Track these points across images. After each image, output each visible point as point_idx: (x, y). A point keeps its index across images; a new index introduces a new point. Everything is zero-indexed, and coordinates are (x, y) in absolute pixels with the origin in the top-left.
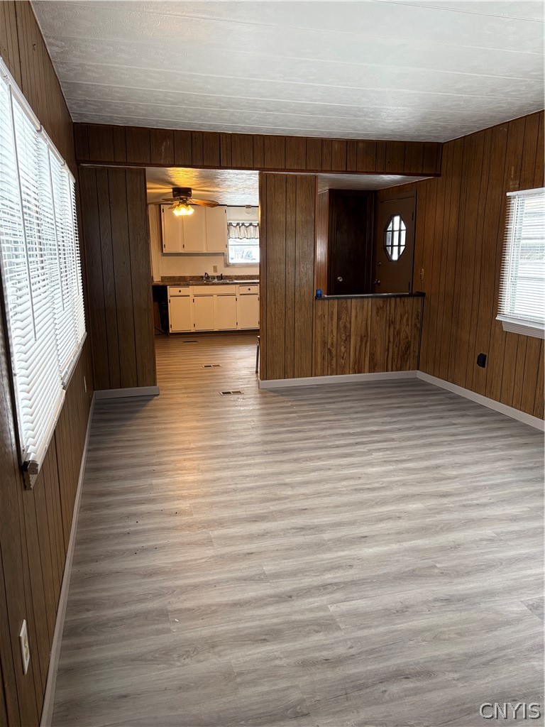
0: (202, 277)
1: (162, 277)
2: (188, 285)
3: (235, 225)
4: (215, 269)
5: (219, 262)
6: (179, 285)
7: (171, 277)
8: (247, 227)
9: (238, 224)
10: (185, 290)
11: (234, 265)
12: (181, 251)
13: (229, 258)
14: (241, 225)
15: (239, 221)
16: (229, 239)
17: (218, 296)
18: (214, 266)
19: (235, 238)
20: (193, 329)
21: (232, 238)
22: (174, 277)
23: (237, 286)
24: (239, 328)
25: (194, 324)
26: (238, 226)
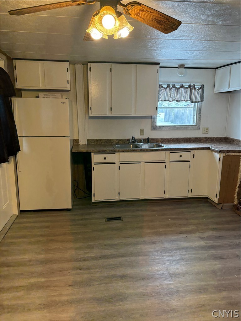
0: (128, 140)
1: (88, 140)
2: (113, 152)
3: (166, 87)
4: (142, 132)
5: (146, 125)
6: (104, 152)
7: (97, 140)
8: (178, 89)
9: (169, 86)
10: (110, 158)
11: (161, 127)
12: (108, 114)
13: (156, 121)
14: (171, 86)
15: (170, 82)
16: (159, 101)
17: (145, 163)
18: (140, 129)
19: (164, 101)
20: (117, 198)
21: (161, 101)
22: (100, 140)
23: (168, 152)
24: (167, 196)
25: (119, 193)
26: (168, 88)
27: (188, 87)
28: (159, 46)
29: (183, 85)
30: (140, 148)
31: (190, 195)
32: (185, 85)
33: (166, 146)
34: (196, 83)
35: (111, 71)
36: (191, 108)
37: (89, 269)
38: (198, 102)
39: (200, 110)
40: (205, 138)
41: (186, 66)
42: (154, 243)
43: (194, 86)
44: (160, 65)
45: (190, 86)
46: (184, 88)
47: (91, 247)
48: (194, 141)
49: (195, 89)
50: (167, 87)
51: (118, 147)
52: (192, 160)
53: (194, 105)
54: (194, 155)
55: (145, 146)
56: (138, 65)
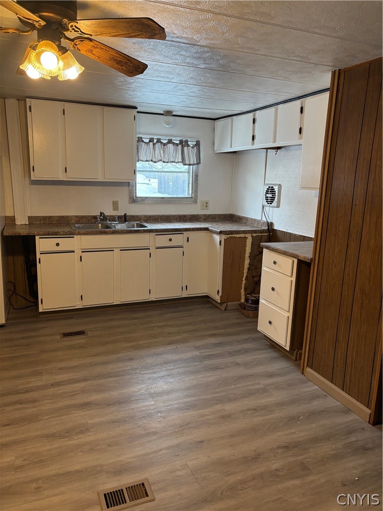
0: (95, 217)
1: (30, 218)
2: (71, 234)
3: (147, 141)
4: (115, 205)
5: (122, 196)
6: (55, 235)
7: (45, 218)
8: (165, 145)
9: (151, 140)
10: (66, 243)
11: (143, 200)
12: (62, 177)
13: (136, 190)
14: (155, 141)
15: (154, 135)
16: (138, 161)
17: (121, 250)
18: (113, 202)
19: (146, 161)
20: (79, 305)
21: (142, 161)
22: (50, 217)
23: (153, 234)
24: (153, 297)
25: (82, 296)
26: (151, 143)
27: (178, 142)
28: (130, 86)
29: (171, 140)
30: (113, 229)
31: (185, 294)
32: (174, 140)
33: (150, 226)
34: (190, 138)
35: (64, 114)
36: (184, 172)
37: (35, 401)
38: (193, 165)
39: (197, 176)
40: (205, 215)
41: (174, 113)
42: (131, 359)
43: (187, 141)
44: (138, 110)
45: (181, 142)
46: (174, 144)
47: (38, 374)
48: (190, 220)
49: (188, 146)
50: (150, 141)
51: (79, 228)
52: (185, 244)
53: (189, 169)
54: (188, 238)
55: (120, 226)
56: (106, 108)
